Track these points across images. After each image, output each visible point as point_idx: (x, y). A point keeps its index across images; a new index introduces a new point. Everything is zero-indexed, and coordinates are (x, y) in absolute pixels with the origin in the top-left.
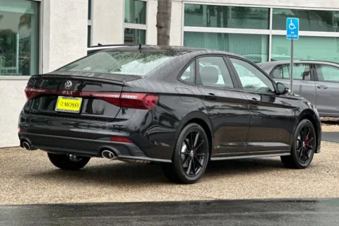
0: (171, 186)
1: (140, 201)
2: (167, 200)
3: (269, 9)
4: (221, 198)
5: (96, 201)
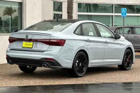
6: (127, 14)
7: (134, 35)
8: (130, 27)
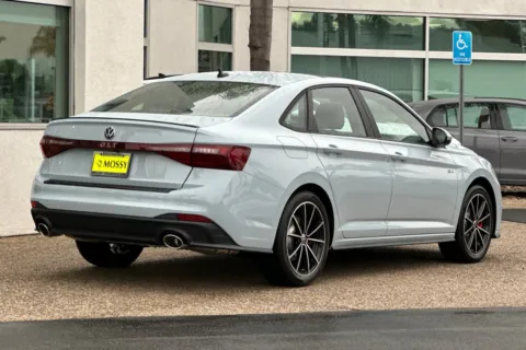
0: (281, 291)
1: (235, 313)
2: (276, 312)
4: (360, 307)
5: (165, 315)
6: (475, 56)
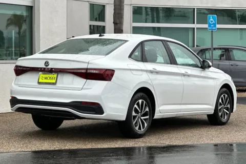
3: (194, 9)
6: (218, 26)
7: (230, 61)
8: (223, 48)
